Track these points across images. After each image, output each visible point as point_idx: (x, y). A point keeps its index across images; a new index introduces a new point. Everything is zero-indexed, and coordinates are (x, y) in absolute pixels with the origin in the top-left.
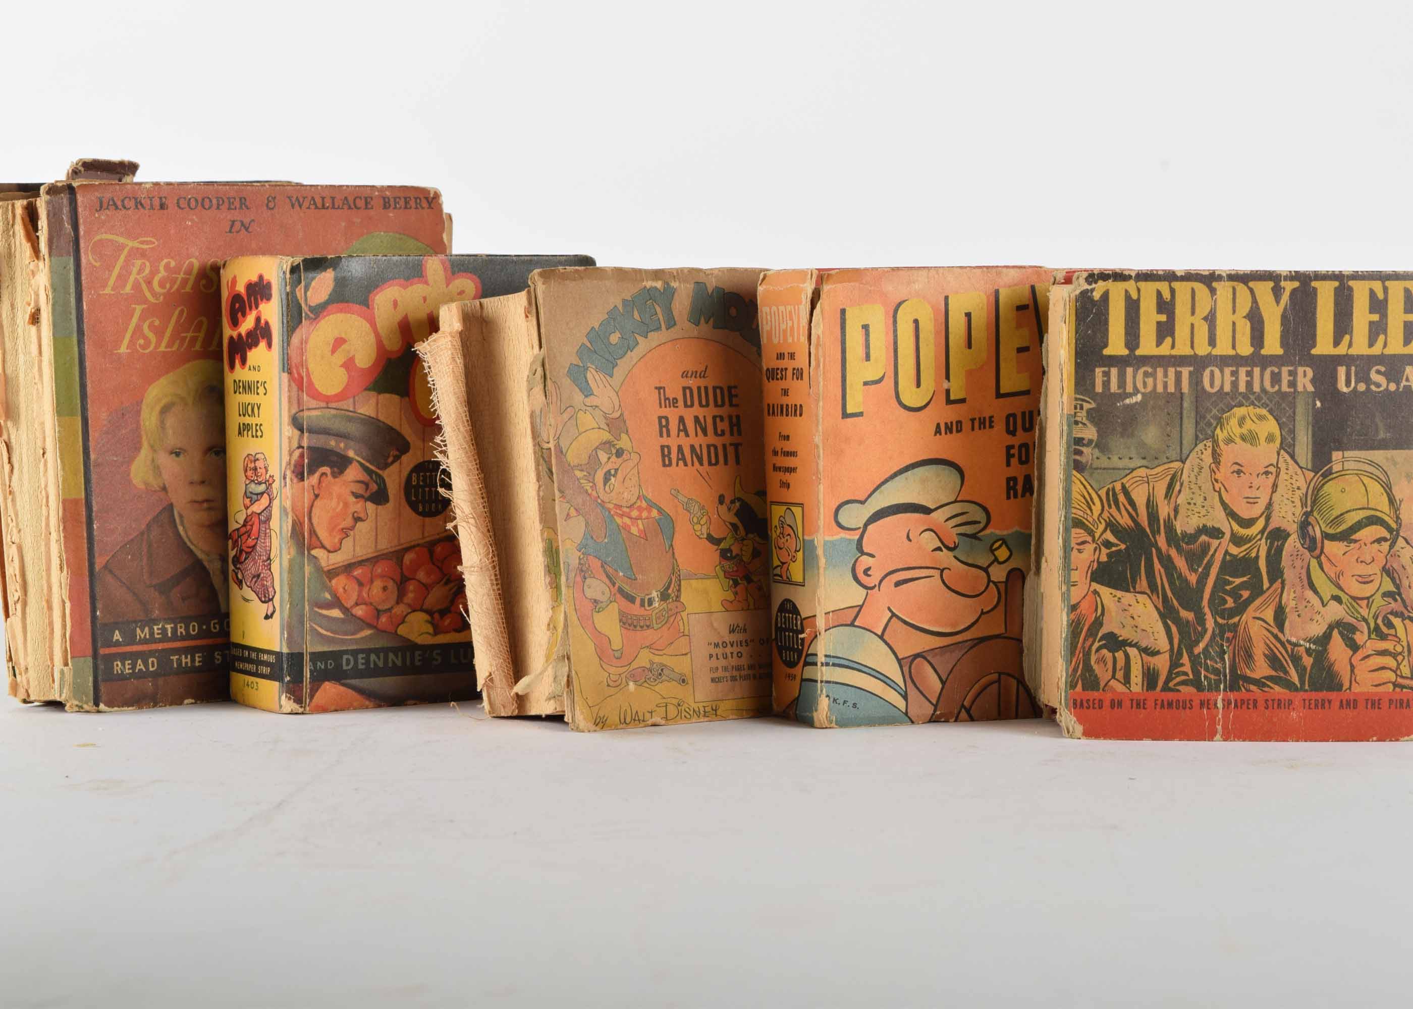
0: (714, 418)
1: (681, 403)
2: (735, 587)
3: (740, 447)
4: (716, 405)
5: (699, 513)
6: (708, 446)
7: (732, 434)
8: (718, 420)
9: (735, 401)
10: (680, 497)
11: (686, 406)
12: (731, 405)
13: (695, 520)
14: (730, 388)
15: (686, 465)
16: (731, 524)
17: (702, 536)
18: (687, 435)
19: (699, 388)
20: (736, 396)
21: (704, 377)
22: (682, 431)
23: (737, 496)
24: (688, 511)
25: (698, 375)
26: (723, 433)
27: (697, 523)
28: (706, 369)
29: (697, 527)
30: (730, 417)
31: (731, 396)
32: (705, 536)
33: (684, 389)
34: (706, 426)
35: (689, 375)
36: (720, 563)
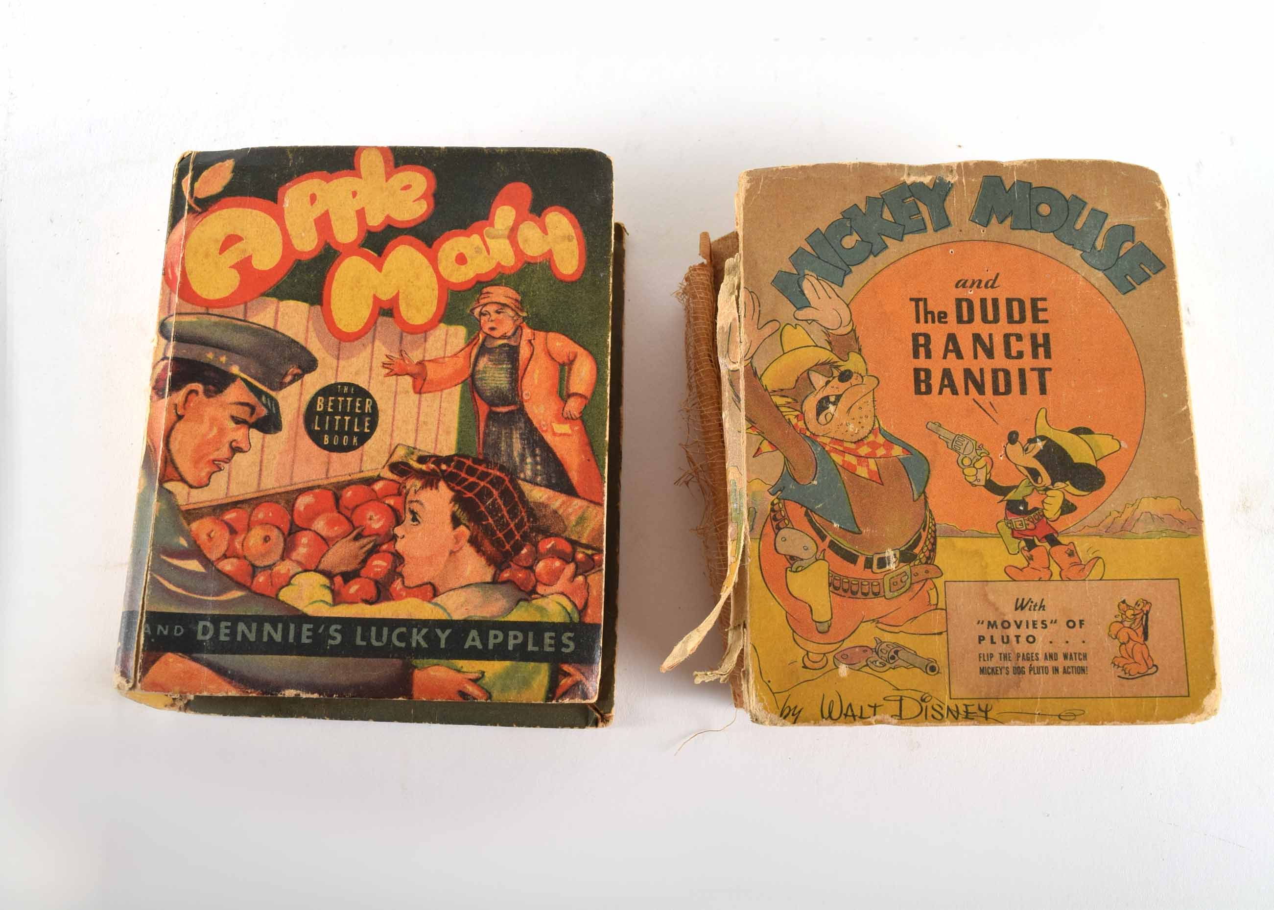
0: (1007, 337)
1: (952, 317)
2: (1029, 550)
3: (1047, 373)
4: (1010, 319)
5: (974, 454)
6: (995, 372)
7: (1035, 356)
8: (1013, 339)
9: (1042, 316)
10: (942, 432)
11: (960, 320)
12: (1036, 320)
13: (967, 462)
14: (1034, 301)
15: (955, 392)
16: (1027, 468)
17: (976, 483)
18: (959, 356)
19: (983, 301)
20: (1045, 310)
21: (992, 287)
22: (951, 351)
23: (1039, 434)
24: (956, 451)
25: (983, 284)
26: (1020, 355)
27: (969, 466)
28: (996, 277)
29: (970, 471)
30: (1034, 337)
31: (1035, 309)
32: (983, 483)
33: (959, 302)
34: (992, 347)
35: (969, 284)
36: (1006, 518)
